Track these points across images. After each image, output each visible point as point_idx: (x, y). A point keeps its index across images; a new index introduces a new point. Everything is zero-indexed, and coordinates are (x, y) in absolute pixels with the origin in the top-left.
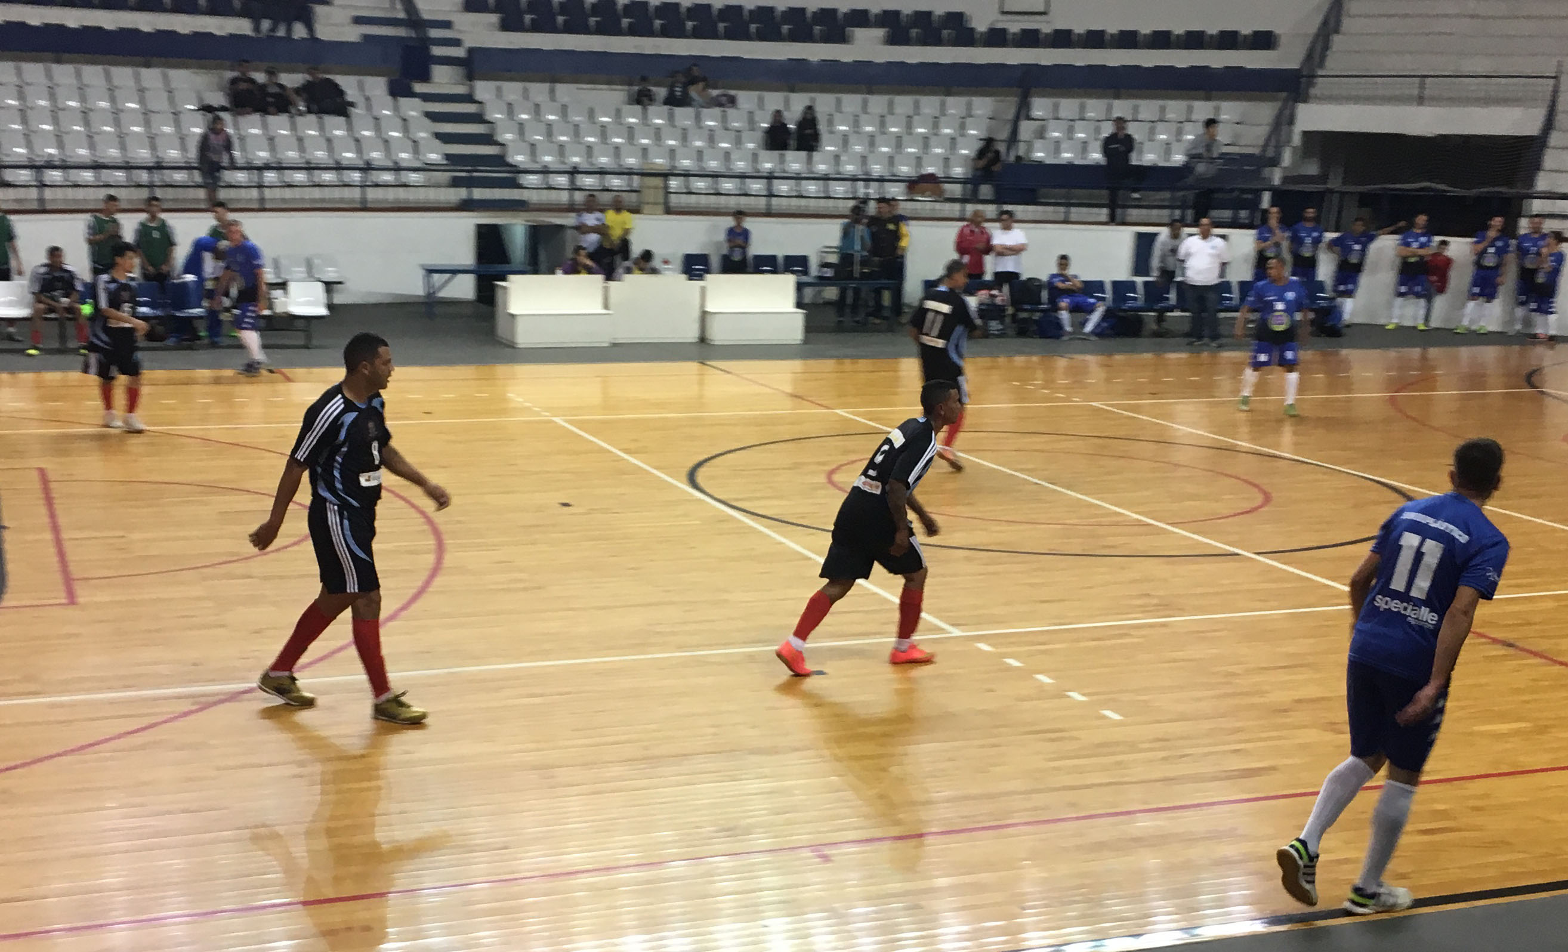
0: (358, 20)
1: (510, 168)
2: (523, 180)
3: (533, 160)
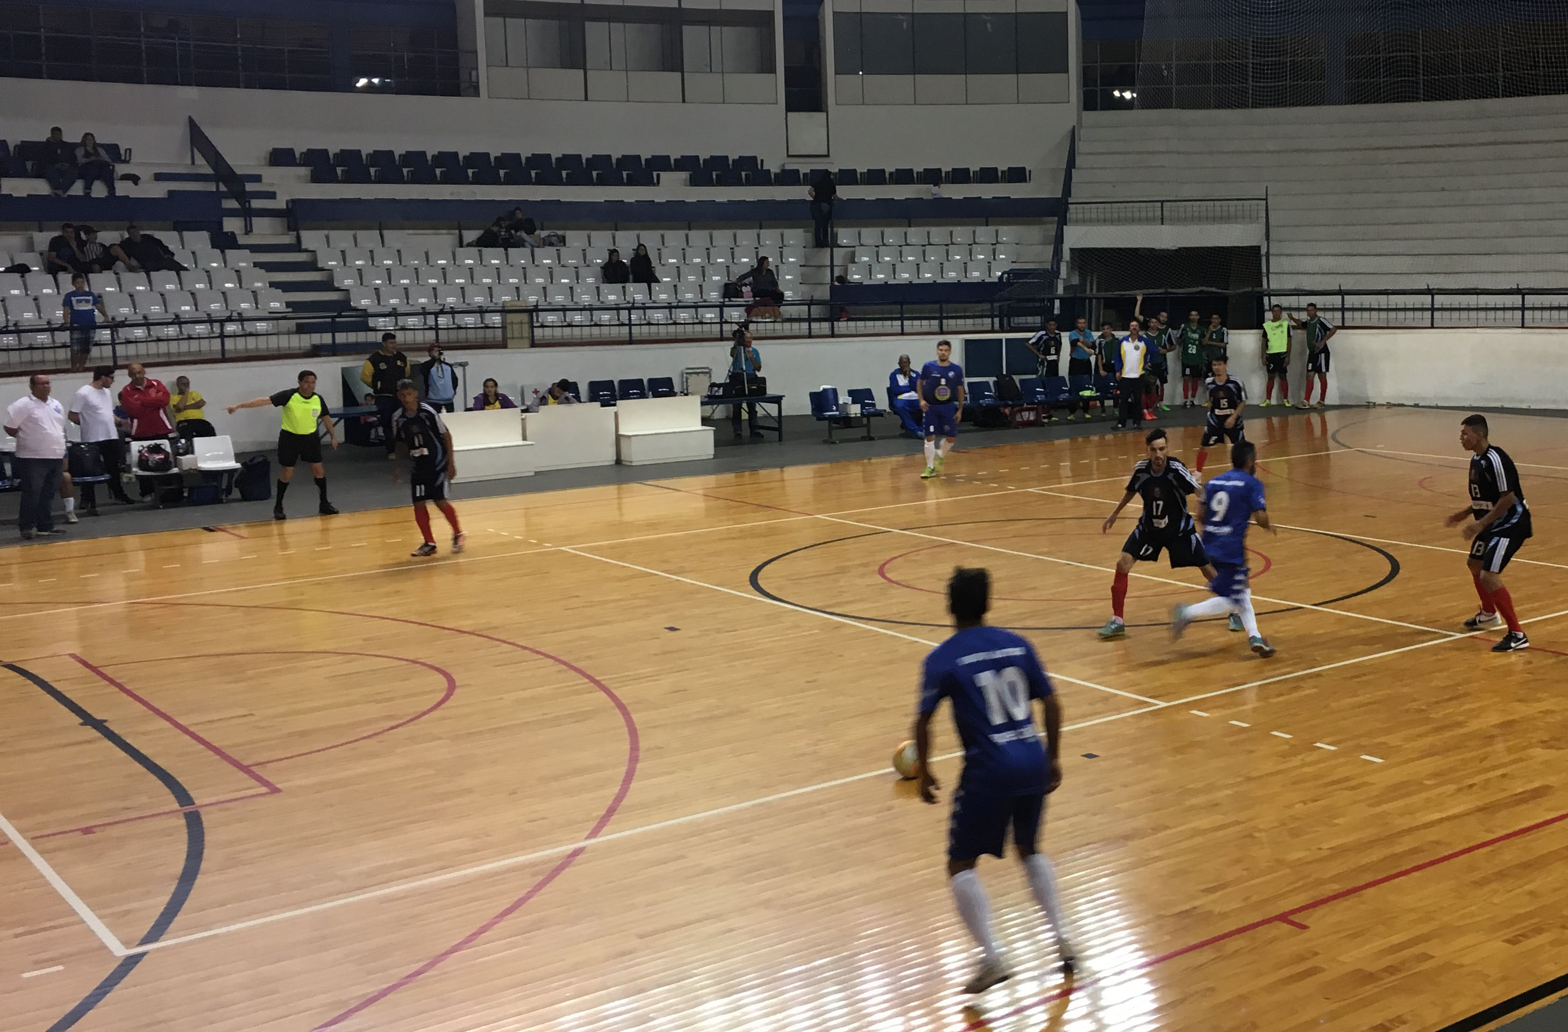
0: (159, 177)
1: (359, 313)
2: (372, 322)
3: (379, 303)
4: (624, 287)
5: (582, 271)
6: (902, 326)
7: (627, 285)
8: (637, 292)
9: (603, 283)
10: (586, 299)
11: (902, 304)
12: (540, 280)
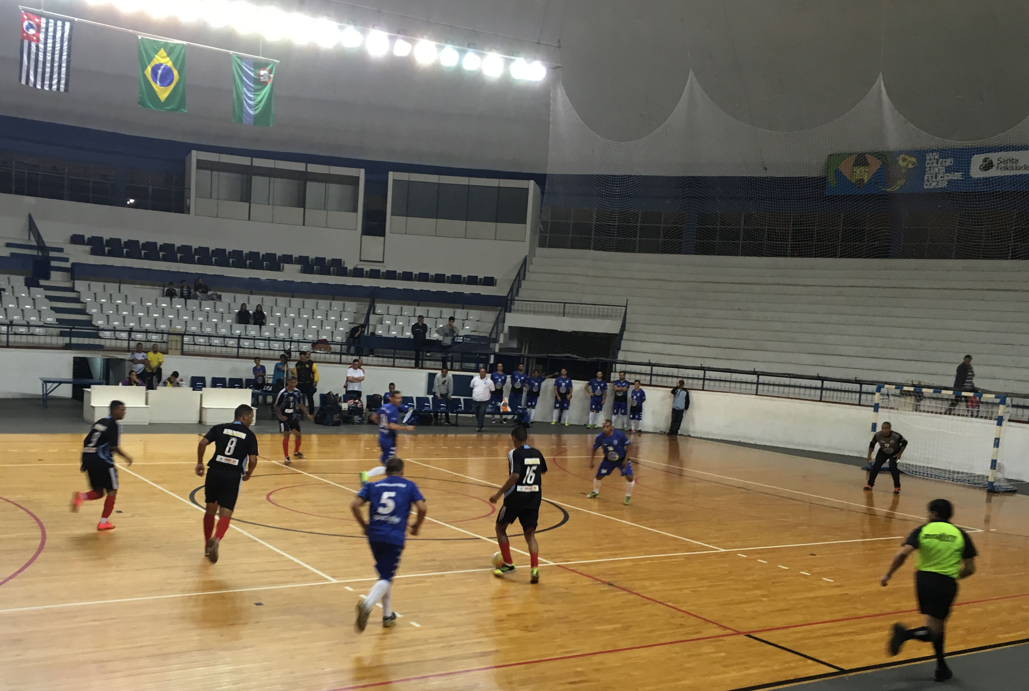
1: (94, 328)
2: (102, 334)
3: (108, 324)
4: (246, 327)
5: (225, 315)
6: (394, 361)
7: (248, 326)
8: (253, 330)
9: (237, 323)
10: (223, 331)
11: (394, 349)
12: (200, 319)
